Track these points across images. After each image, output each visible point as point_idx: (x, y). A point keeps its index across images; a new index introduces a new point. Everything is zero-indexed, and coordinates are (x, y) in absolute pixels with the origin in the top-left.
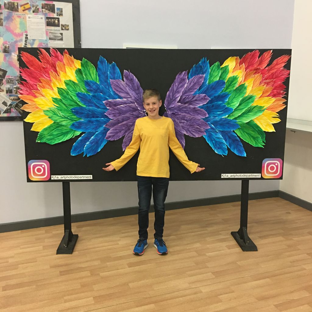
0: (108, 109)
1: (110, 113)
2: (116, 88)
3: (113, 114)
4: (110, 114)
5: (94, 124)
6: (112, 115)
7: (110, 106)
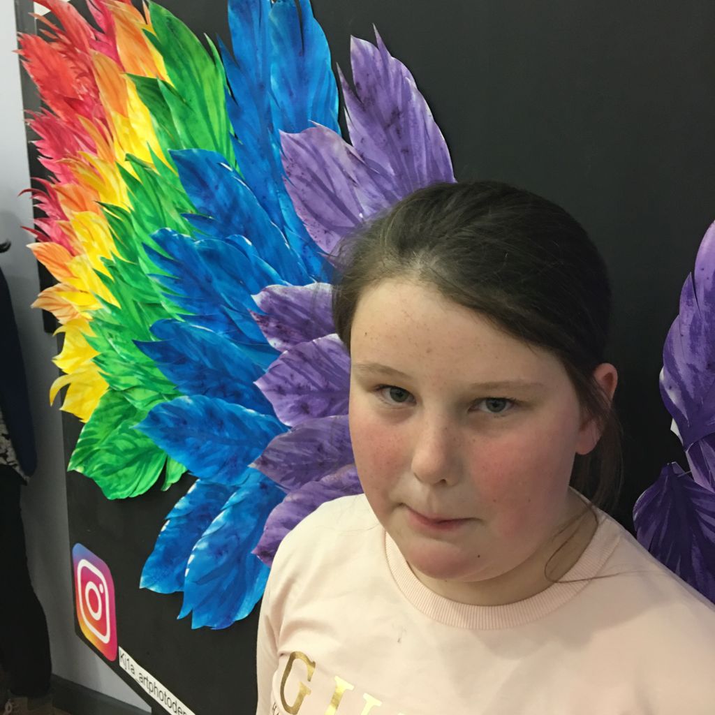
0: (277, 353)
1: (281, 383)
2: (308, 194)
3: (298, 390)
4: (280, 391)
5: (227, 434)
6: (291, 400)
7: (281, 333)
